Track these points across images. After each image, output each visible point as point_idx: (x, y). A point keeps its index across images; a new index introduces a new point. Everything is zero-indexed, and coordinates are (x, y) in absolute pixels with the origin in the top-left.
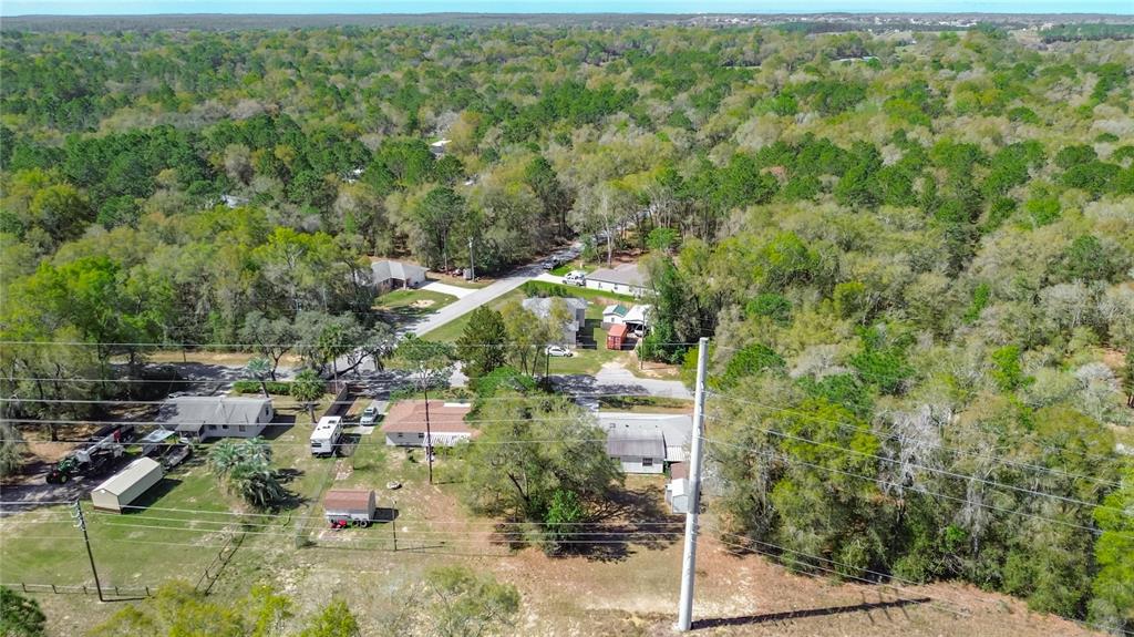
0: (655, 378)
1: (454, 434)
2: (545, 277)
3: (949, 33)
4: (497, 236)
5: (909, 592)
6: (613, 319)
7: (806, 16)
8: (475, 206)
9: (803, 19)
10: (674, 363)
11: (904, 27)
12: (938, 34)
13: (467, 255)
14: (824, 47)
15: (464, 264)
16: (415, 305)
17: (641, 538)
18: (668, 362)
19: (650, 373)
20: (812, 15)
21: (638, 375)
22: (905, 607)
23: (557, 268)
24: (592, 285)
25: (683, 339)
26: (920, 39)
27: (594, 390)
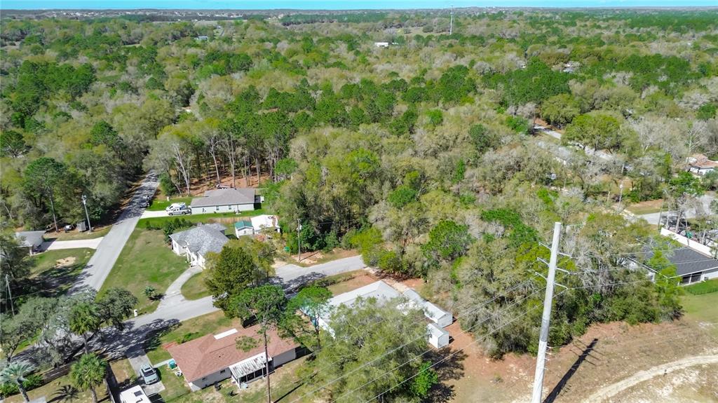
0: (314, 264)
1: (254, 358)
2: (147, 214)
3: (239, 21)
4: (103, 190)
5: (586, 339)
6: (245, 231)
7: (129, 11)
8: (72, 170)
9: (127, 13)
10: (316, 250)
11: (212, 18)
12: (232, 21)
13: (80, 211)
14: (172, 31)
15: (77, 219)
16: (60, 266)
17: (444, 375)
18: (312, 251)
19: (307, 261)
20: (133, 11)
21: (304, 265)
22: (594, 348)
23: (150, 204)
24: (196, 211)
25: (318, 232)
26: (223, 25)
27: (289, 286)
